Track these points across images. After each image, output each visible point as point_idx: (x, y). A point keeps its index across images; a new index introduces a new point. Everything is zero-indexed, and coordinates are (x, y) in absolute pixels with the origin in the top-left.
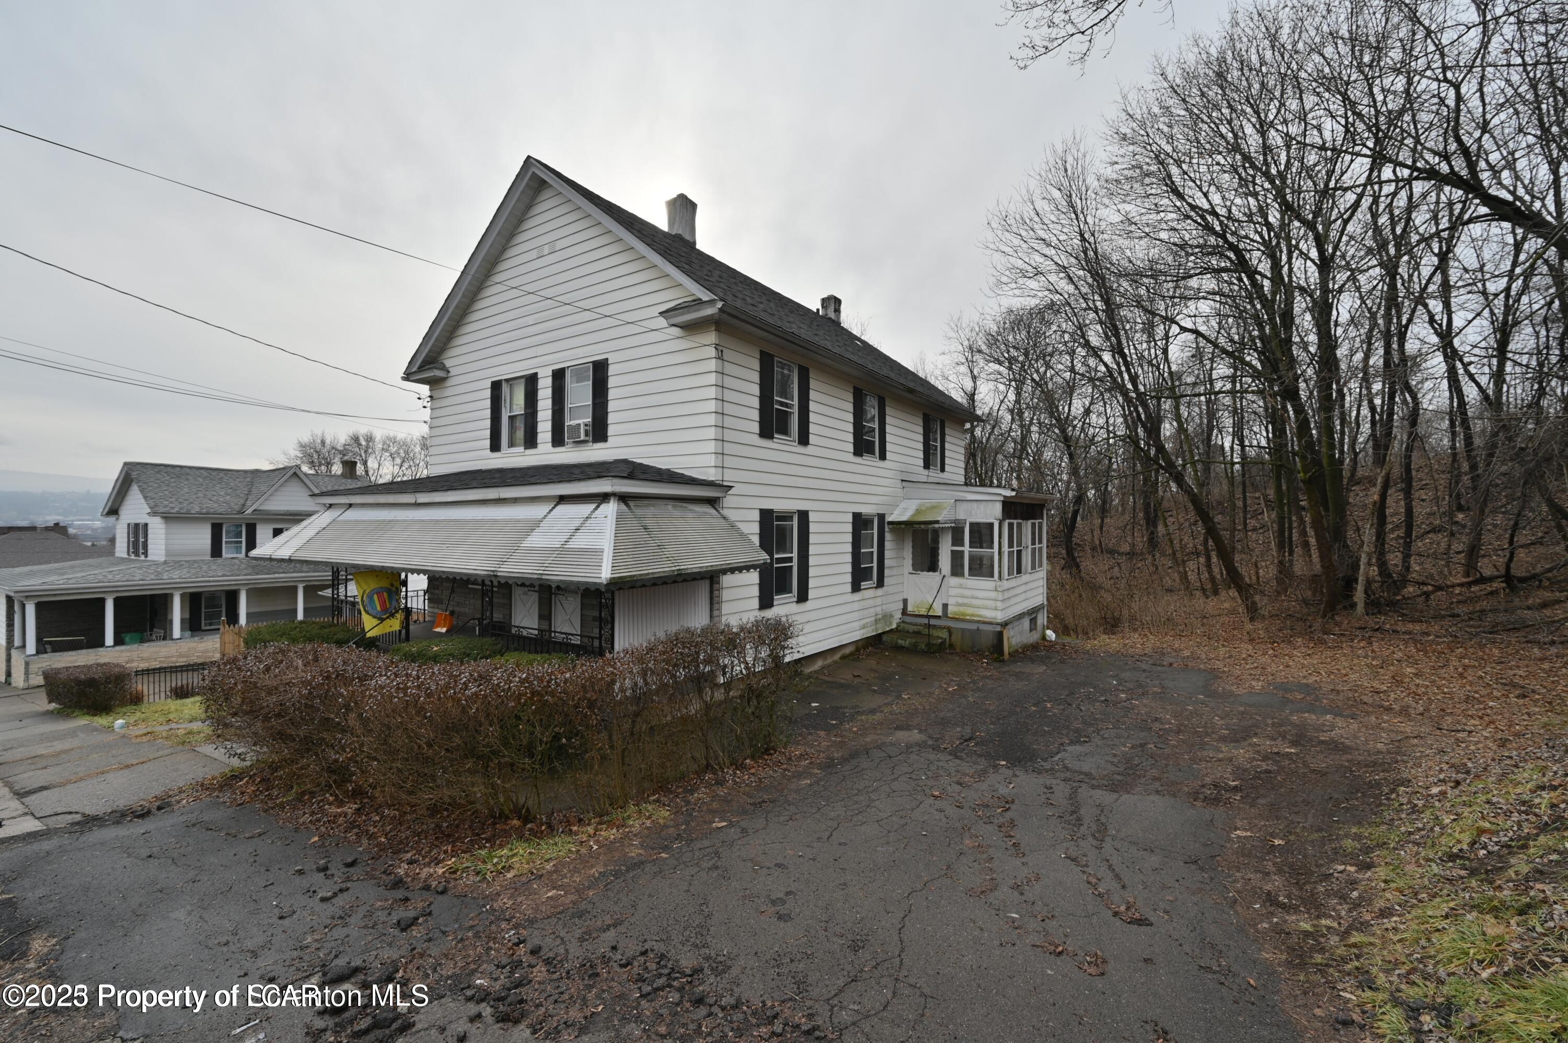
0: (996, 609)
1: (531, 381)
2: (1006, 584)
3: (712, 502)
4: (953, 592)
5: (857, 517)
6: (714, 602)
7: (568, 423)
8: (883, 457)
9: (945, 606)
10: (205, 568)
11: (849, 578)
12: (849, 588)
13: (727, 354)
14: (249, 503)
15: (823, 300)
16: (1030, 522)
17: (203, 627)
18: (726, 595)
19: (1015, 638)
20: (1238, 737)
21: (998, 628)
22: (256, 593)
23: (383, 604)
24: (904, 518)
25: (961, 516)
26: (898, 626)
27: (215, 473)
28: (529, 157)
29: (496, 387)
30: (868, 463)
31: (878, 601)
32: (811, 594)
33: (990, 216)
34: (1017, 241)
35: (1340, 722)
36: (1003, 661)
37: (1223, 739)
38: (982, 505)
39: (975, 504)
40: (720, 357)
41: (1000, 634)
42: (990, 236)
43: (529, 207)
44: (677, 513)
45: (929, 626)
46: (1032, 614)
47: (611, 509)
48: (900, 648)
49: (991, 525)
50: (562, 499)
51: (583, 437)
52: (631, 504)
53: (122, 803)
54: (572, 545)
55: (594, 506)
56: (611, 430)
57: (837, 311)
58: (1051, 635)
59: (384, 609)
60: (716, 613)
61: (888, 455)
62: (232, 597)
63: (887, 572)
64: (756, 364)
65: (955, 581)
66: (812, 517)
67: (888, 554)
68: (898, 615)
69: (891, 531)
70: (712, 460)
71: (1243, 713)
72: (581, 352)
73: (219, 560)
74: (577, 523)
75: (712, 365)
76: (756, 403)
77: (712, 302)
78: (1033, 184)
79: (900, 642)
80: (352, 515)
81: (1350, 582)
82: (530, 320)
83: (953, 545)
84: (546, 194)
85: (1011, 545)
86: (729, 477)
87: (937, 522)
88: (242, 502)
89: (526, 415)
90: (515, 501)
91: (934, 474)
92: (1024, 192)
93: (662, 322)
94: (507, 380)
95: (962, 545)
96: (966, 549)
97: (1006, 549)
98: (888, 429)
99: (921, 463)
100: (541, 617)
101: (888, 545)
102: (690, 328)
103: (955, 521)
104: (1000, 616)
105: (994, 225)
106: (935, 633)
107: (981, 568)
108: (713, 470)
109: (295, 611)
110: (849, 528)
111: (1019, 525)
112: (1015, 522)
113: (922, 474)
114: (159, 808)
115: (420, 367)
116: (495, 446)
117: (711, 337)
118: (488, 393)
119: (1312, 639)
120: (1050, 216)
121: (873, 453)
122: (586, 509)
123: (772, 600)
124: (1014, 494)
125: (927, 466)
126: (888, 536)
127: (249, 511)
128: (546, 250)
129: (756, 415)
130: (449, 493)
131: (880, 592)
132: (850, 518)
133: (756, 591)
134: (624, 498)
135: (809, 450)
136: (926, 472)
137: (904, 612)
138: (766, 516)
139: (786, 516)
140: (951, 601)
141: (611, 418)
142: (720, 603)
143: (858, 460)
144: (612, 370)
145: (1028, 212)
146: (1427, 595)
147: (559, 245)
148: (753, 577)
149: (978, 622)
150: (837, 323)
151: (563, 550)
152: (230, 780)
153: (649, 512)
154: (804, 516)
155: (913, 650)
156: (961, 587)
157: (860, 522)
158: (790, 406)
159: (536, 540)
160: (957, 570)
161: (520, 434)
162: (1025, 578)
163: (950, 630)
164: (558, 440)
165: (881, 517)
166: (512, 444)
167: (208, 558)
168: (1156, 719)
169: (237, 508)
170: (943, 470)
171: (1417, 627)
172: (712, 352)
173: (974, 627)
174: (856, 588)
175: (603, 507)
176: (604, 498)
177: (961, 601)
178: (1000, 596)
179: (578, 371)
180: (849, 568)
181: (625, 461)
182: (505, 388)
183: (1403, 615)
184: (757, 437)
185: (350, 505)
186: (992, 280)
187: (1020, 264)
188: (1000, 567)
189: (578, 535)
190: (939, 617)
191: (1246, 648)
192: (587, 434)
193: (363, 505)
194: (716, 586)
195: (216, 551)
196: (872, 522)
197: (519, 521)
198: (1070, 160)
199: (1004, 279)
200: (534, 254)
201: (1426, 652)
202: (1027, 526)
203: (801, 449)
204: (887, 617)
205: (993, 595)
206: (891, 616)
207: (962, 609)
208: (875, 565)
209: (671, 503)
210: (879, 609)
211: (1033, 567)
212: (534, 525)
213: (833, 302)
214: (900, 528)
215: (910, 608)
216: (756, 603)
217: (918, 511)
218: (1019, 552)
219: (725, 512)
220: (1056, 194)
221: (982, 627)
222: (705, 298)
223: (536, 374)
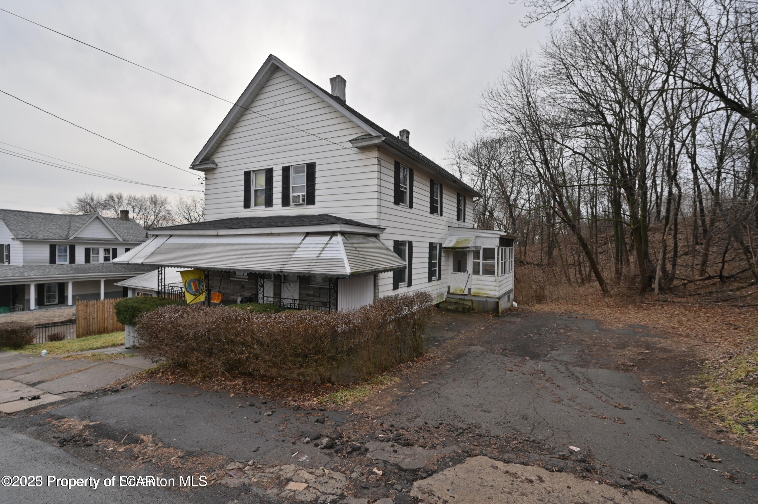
0: (495, 291)
1: (269, 173)
2: (500, 279)
3: (376, 236)
4: (474, 282)
5: (431, 244)
6: (376, 286)
7: (292, 194)
8: (441, 215)
9: (470, 289)
10: (47, 270)
11: (427, 275)
12: (427, 280)
13: (383, 163)
14: (71, 233)
15: (401, 132)
16: (508, 248)
17: (46, 304)
18: (381, 282)
19: (503, 305)
20: (623, 346)
21: (497, 300)
22: (77, 284)
23: (196, 287)
24: (451, 245)
25: (478, 245)
26: (446, 299)
27: (48, 216)
28: (271, 55)
29: (247, 174)
30: (436, 216)
31: (438, 287)
32: (413, 283)
33: (483, 91)
34: (496, 104)
35: (662, 340)
36: (499, 316)
37: (614, 348)
38: (489, 239)
39: (486, 239)
40: (379, 164)
41: (497, 303)
42: (483, 102)
43: (268, 80)
44: (365, 242)
45: (464, 299)
46: (508, 293)
47: (339, 239)
48: (449, 310)
49: (494, 249)
50: (308, 234)
51: (301, 202)
52: (346, 236)
54: (322, 256)
55: (329, 237)
56: (317, 199)
57: (408, 137)
58: (515, 304)
59: (197, 290)
60: (377, 291)
61: (444, 214)
62: (62, 287)
63: (442, 272)
64: (393, 168)
65: (475, 277)
66: (414, 244)
67: (443, 263)
68: (446, 294)
69: (444, 252)
70: (375, 215)
71: (619, 337)
72: (299, 158)
73: (54, 266)
74: (323, 246)
75: (376, 168)
76: (392, 187)
77: (378, 137)
78: (506, 76)
79: (449, 307)
80: (172, 240)
81: (651, 279)
82: (269, 140)
83: (474, 258)
85: (502, 260)
86: (383, 224)
87: (469, 247)
88: (66, 233)
89: (266, 189)
90: (279, 234)
91: (461, 223)
92: (500, 80)
93: (350, 145)
94: (254, 171)
95: (479, 258)
96: (481, 261)
97: (500, 261)
98: (444, 200)
99: (456, 218)
100: (275, 295)
101: (443, 259)
102: (363, 149)
103: (476, 247)
104: (497, 294)
105: (485, 96)
106: (466, 303)
107: (489, 271)
108: (376, 220)
109: (99, 294)
110: (427, 250)
111: (505, 249)
112: (503, 247)
113: (456, 223)
114: (123, 388)
115: (201, 162)
116: (247, 205)
117: (375, 154)
118: (243, 177)
119: (636, 306)
120: (513, 93)
121: (437, 213)
122: (326, 239)
123: (398, 285)
124: (506, 234)
125: (458, 220)
126: (443, 254)
127: (72, 238)
128: (278, 104)
129: (392, 193)
130: (240, 230)
131: (439, 282)
132: (428, 245)
133: (391, 281)
134: (343, 234)
135: (413, 210)
136: (457, 222)
137: (449, 292)
138: (397, 243)
139: (403, 244)
140: (473, 287)
141: (317, 193)
142: (378, 286)
143: (431, 216)
144: (317, 168)
145: (501, 90)
146: (685, 284)
147: (286, 102)
148: (391, 274)
149: (486, 297)
150: (407, 144)
151: (318, 259)
153: (355, 240)
154: (410, 243)
155: (455, 311)
156: (478, 280)
157: (432, 247)
158: (405, 188)
159: (298, 254)
160: (476, 272)
161: (262, 198)
162: (506, 275)
163: (472, 301)
164: (285, 202)
165: (440, 244)
166: (256, 205)
167: (48, 264)
168: (582, 340)
169: (64, 236)
170: (464, 221)
171: (683, 300)
172: (376, 161)
173: (484, 299)
174: (430, 280)
175: (334, 238)
176: (334, 234)
177: (478, 287)
178: (498, 285)
179: (298, 169)
180: (427, 270)
181: (326, 215)
182: (253, 175)
183: (676, 294)
184: (393, 204)
185: (171, 236)
186: (483, 124)
187: (496, 116)
188: (498, 270)
189: (324, 252)
190: (466, 295)
191: (608, 310)
192: (303, 200)
193: (180, 236)
194: (377, 278)
195: (52, 260)
196: (436, 247)
197: (285, 245)
198: (524, 66)
199: (489, 124)
200: (271, 105)
201: (689, 311)
203: (409, 210)
204: (442, 295)
205: (494, 284)
206: (443, 294)
207: (478, 291)
208: (437, 269)
209: (361, 237)
210: (438, 291)
211: (509, 271)
212: (297, 247)
213: (405, 133)
214: (448, 250)
215: (451, 291)
216: (391, 287)
217: (457, 242)
218: (505, 262)
219: (383, 241)
220: (516, 82)
221: (488, 299)
222: (374, 134)
223: (272, 169)
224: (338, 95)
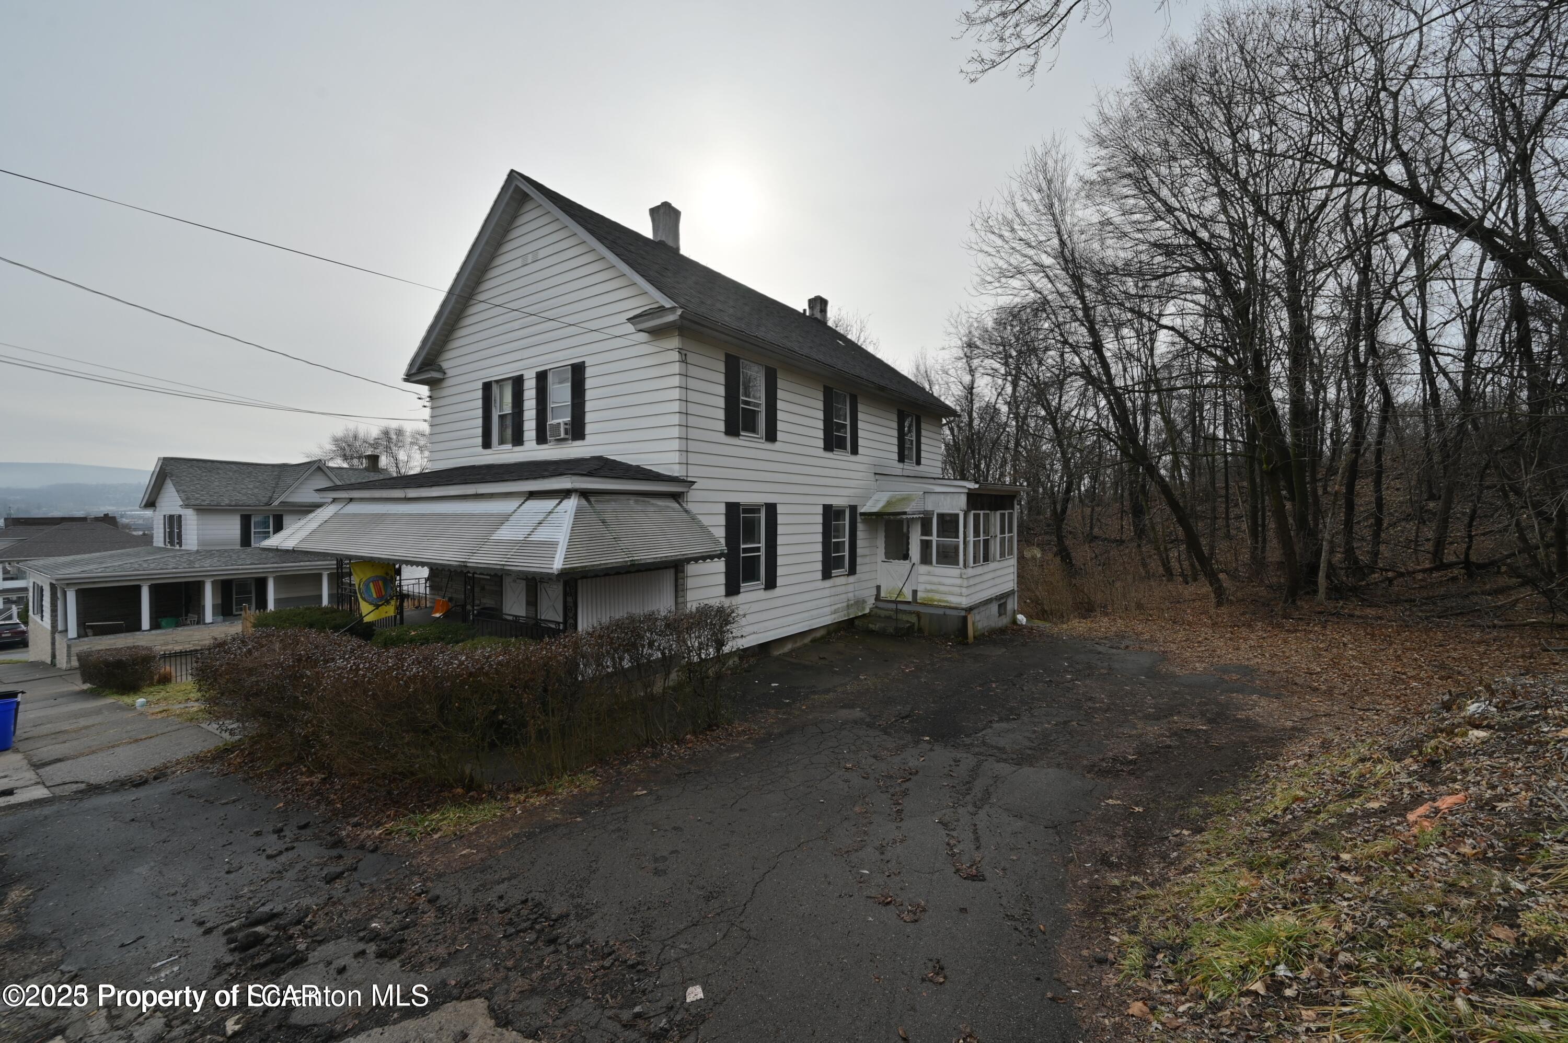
0: (961, 595)
1: (518, 382)
2: (970, 572)
3: (676, 497)
4: (922, 579)
5: (827, 509)
6: (679, 589)
7: (551, 422)
8: (855, 451)
9: (915, 592)
10: (234, 556)
11: (819, 566)
12: (819, 575)
13: (691, 358)
14: (276, 495)
15: (810, 301)
16: (998, 513)
17: (235, 613)
18: (690, 583)
19: (980, 622)
20: (1161, 714)
21: (963, 613)
22: (284, 580)
23: (379, 591)
24: (875, 510)
25: (929, 508)
26: (871, 610)
27: (244, 467)
28: (512, 171)
29: (487, 387)
30: (840, 458)
31: (851, 588)
32: (779, 581)
33: (974, 218)
34: (999, 242)
35: (1263, 702)
36: (967, 644)
37: (1147, 717)
38: (948, 497)
39: (942, 496)
40: (684, 360)
41: (965, 619)
42: (973, 236)
43: (515, 217)
44: (639, 507)
45: (897, 611)
46: (1001, 600)
47: (571, 504)
48: (871, 633)
49: (957, 515)
50: (532, 495)
51: (563, 436)
52: (592, 499)
53: (123, 773)
54: (535, 538)
55: (557, 501)
56: (589, 429)
57: (824, 311)
58: (1021, 618)
59: (380, 597)
60: (680, 600)
61: (860, 450)
62: (261, 583)
63: (859, 560)
64: (721, 367)
65: (924, 569)
66: (780, 509)
67: (860, 543)
68: (871, 601)
69: (864, 521)
70: (675, 457)
71: (1176, 693)
72: (561, 355)
73: (249, 550)
74: (541, 517)
75: (676, 368)
76: (721, 403)
77: (673, 309)
78: (1015, 186)
79: (871, 626)
80: (353, 508)
81: (1314, 569)
83: (922, 534)
84: (529, 206)
85: (977, 533)
86: (693, 473)
87: (905, 513)
88: (269, 494)
89: (513, 414)
90: (491, 496)
91: (910, 468)
92: (1006, 194)
93: (630, 328)
94: (497, 382)
95: (931, 535)
96: (934, 538)
97: (971, 538)
98: (860, 425)
99: (896, 457)
100: (528, 603)
101: (861, 534)
102: (657, 333)
103: (925, 512)
104: (965, 602)
105: (978, 226)
106: (900, 616)
107: (948, 556)
108: (677, 467)
109: (320, 597)
110: (820, 519)
111: (986, 517)
112: (982, 512)
113: (897, 468)
114: (155, 778)
115: (420, 369)
116: (487, 444)
117: (675, 342)
118: (480, 394)
119: (1271, 623)
120: (1031, 218)
121: (845, 449)
122: (550, 504)
123: (739, 587)
124: (977, 486)
125: (901, 459)
126: (860, 526)
127: (276, 503)
128: (530, 258)
129: (721, 414)
130: (434, 489)
131: (852, 579)
132: (820, 510)
133: (722, 579)
134: (585, 494)
135: (777, 446)
136: (901, 465)
137: (878, 598)
138: (732, 509)
139: (753, 509)
140: (920, 588)
141: (589, 418)
142: (684, 590)
143: (829, 455)
144: (589, 372)
145: (1010, 215)
146: (1390, 581)
147: (542, 254)
148: (720, 566)
149: (945, 607)
150: (823, 323)
151: (525, 543)
152: (221, 754)
153: (609, 508)
154: (771, 509)
155: (880, 635)
156: (929, 574)
157: (831, 514)
158: (758, 405)
159: (505, 533)
160: (926, 559)
161: (509, 432)
162: (992, 565)
163: (918, 615)
164: (541, 438)
165: (853, 509)
166: (502, 442)
167: (238, 547)
168: (1091, 699)
169: (265, 500)
170: (918, 463)
171: (1370, 612)
172: (675, 356)
173: (941, 612)
174: (826, 575)
175: (565, 502)
176: (565, 494)
177: (929, 587)
178: (965, 583)
179: (559, 374)
180: (819, 557)
181: (600, 458)
182: (495, 389)
183: (1363, 600)
184: (723, 435)
185: (351, 500)
186: (977, 279)
187: (1001, 263)
188: (965, 555)
189: (541, 529)
190: (909, 603)
191: (1206, 632)
192: (566, 433)
193: (362, 500)
194: (680, 575)
195: (246, 541)
196: (844, 512)
197: (492, 515)
198: (1051, 164)
199: (989, 279)
200: (519, 263)
201: (1373, 635)
202: (996, 517)
203: (769, 446)
204: (860, 603)
205: (959, 581)
206: (864, 602)
207: (930, 595)
208: (847, 554)
209: (633, 498)
210: (851, 595)
211: (1002, 555)
212: (504, 519)
213: (819, 303)
214: (873, 519)
215: (883, 594)
216: (722, 590)
217: (889, 503)
218: (986, 542)
219: (690, 507)
220: (1037, 196)
221: (948, 612)
222: (668, 306)
223: (522, 376)
224: (663, 239)
